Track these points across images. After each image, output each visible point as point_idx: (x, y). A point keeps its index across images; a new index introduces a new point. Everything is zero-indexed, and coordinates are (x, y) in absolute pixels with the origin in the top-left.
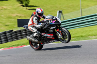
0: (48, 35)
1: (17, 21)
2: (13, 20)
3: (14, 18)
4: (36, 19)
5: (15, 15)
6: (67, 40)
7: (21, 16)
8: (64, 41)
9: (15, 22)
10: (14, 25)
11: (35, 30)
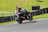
0: (23, 17)
1: (31, 7)
2: (29, 7)
3: (30, 6)
4: (18, 11)
5: (30, 4)
6: (31, 19)
7: (33, 5)
8: (30, 20)
9: (31, 8)
10: (30, 9)
11: (18, 15)
